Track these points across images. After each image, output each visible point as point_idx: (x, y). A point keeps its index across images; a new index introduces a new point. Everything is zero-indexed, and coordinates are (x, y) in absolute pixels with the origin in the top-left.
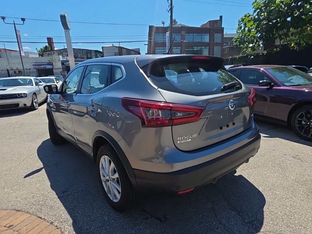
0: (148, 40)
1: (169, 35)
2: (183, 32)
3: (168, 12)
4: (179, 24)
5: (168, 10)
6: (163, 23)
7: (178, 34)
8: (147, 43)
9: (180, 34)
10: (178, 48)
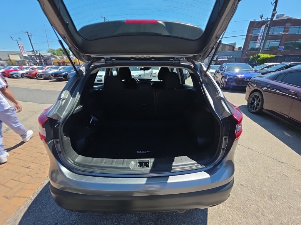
0: (246, 34)
1: (264, 29)
2: (288, 25)
3: (273, 5)
4: (285, 17)
5: (273, 3)
6: (261, 17)
7: (281, 27)
8: (245, 37)
9: (284, 27)
10: (276, 40)
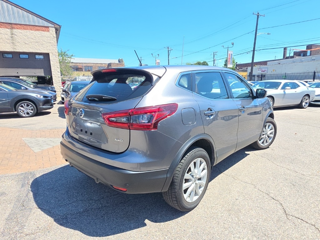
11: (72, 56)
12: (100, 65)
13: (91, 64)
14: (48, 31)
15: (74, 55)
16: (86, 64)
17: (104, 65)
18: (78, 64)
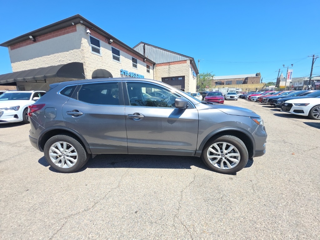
11: (214, 75)
12: (238, 80)
13: (231, 80)
14: (186, 63)
15: (215, 75)
16: (228, 80)
17: (241, 79)
18: (222, 80)
